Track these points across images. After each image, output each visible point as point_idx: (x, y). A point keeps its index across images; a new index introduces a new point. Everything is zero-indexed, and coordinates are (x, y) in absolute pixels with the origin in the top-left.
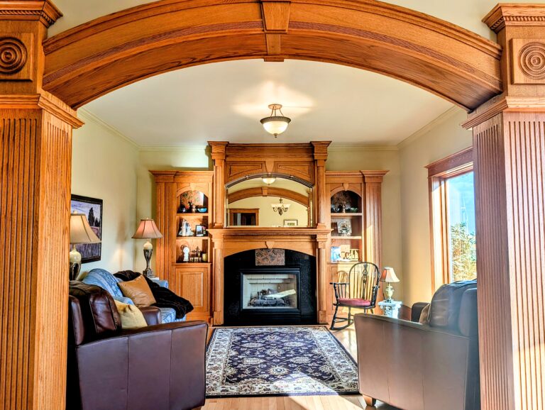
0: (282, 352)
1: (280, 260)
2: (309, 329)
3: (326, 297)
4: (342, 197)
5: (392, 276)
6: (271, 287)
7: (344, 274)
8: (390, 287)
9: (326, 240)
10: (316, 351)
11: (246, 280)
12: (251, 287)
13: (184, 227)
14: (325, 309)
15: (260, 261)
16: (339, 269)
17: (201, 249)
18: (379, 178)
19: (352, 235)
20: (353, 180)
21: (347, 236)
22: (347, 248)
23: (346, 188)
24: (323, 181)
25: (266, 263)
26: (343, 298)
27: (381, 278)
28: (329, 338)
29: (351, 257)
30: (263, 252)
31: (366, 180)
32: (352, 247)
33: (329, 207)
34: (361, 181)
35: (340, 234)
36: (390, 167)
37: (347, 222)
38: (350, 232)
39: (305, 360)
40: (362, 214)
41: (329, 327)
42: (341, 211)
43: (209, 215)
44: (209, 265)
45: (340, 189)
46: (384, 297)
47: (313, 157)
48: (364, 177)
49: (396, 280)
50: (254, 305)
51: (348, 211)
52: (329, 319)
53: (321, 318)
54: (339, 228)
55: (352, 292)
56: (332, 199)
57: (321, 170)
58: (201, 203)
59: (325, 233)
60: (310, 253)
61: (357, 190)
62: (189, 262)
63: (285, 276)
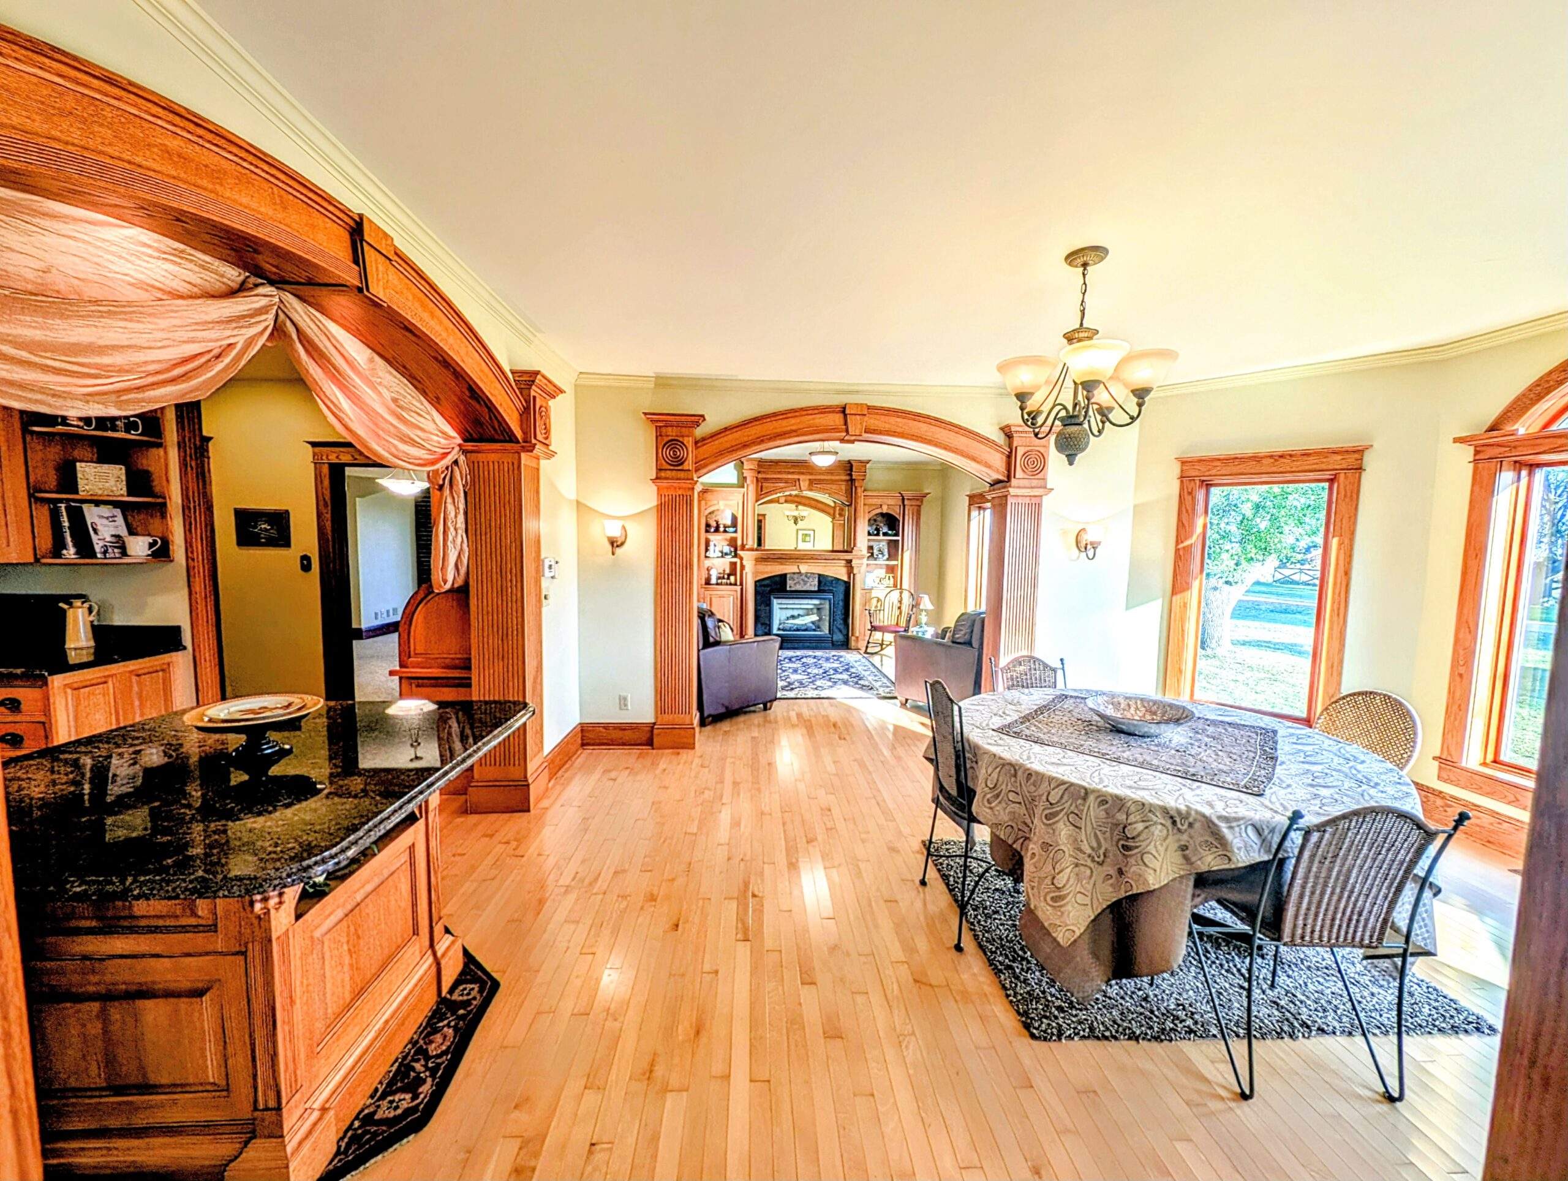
0: (821, 671)
1: (813, 585)
2: (842, 653)
3: (860, 623)
4: (880, 519)
5: (926, 603)
6: (801, 612)
7: (879, 600)
8: (924, 613)
9: (861, 565)
10: (853, 670)
11: (776, 603)
12: (782, 612)
13: (711, 548)
14: (857, 634)
15: (790, 585)
16: (873, 595)
17: (728, 571)
18: (920, 499)
19: (888, 559)
20: (891, 502)
21: (883, 561)
22: (882, 572)
23: (885, 510)
24: (861, 501)
25: (798, 588)
26: (876, 623)
27: (915, 606)
28: (864, 660)
29: (886, 582)
30: (796, 576)
31: (906, 502)
32: (887, 572)
33: (867, 528)
34: (900, 503)
35: (875, 559)
36: (931, 488)
37: (884, 546)
38: (887, 556)
39: (845, 676)
40: (900, 538)
41: (862, 652)
42: (878, 534)
43: (739, 535)
44: (738, 588)
45: (879, 511)
46: (918, 623)
47: (851, 475)
48: (903, 500)
49: (930, 607)
50: (783, 630)
51: (885, 534)
52: (862, 645)
53: (853, 644)
54: (876, 552)
55: (886, 618)
56: (869, 520)
57: (859, 490)
58: (729, 522)
59: (861, 558)
60: (845, 578)
61: (896, 512)
62: (717, 584)
63: (817, 602)
